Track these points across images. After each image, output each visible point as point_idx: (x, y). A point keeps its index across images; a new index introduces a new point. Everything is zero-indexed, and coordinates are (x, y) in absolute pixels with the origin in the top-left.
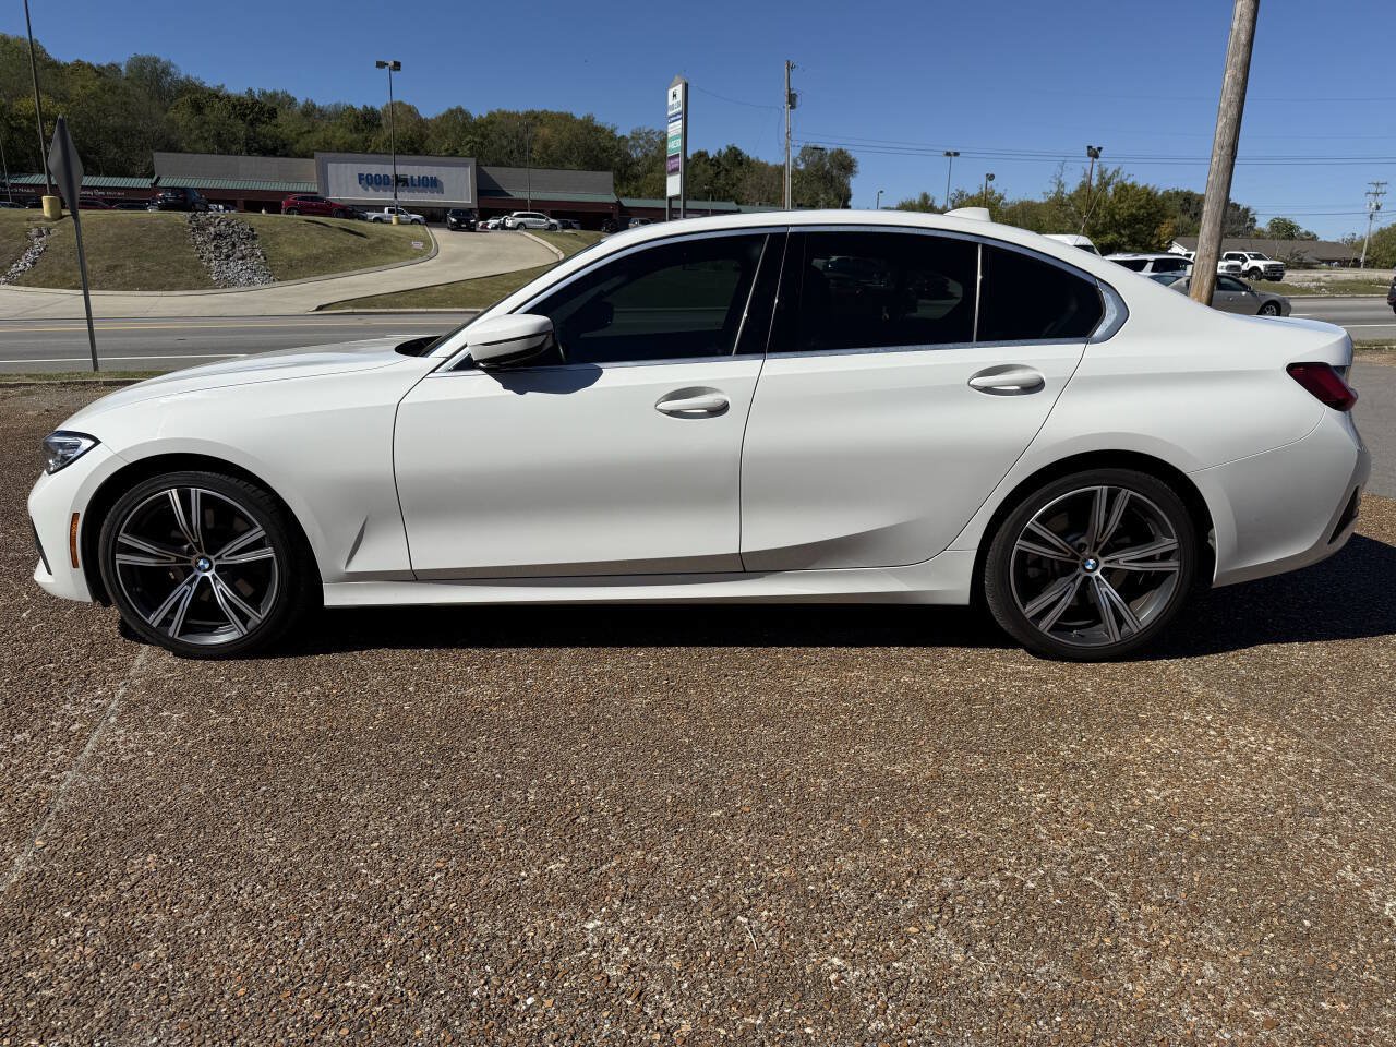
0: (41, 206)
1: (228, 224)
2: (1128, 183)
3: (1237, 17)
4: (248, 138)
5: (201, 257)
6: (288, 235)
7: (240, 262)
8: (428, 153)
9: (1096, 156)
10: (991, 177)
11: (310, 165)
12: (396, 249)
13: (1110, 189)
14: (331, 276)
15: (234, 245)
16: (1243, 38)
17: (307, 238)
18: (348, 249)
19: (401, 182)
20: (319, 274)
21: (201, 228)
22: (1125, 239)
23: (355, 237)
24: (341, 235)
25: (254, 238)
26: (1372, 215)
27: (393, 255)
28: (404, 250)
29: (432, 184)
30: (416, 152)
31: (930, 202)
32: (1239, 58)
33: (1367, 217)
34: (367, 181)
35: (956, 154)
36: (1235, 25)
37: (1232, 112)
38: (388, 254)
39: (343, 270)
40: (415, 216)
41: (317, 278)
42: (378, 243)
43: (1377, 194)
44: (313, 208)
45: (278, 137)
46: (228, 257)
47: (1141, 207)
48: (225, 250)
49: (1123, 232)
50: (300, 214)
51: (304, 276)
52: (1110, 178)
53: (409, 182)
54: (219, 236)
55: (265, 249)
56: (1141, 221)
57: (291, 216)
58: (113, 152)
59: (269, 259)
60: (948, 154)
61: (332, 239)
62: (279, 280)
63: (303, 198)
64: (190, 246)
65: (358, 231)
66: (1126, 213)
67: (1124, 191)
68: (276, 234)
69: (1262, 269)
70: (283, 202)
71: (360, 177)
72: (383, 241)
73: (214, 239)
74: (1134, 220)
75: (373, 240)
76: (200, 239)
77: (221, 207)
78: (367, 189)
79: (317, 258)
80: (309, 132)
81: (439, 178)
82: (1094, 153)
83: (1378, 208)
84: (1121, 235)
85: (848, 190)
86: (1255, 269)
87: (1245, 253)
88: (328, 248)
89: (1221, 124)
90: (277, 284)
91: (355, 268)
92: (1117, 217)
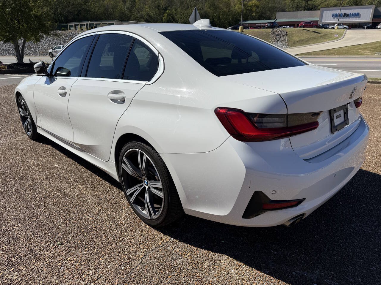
0: (239, 29)
1: (281, 31)
4: (305, 6)
5: (271, 41)
6: (296, 34)
7: (281, 42)
8: (361, 5)
11: (318, 12)
12: (329, 37)
14: (305, 46)
15: (281, 37)
17: (301, 35)
18: (313, 38)
19: (346, 15)
20: (302, 45)
21: (274, 33)
23: (316, 34)
24: (313, 33)
25: (287, 35)
27: (327, 39)
28: (331, 37)
29: (357, 15)
30: (357, 5)
34: (335, 16)
38: (325, 39)
39: (309, 44)
40: (345, 26)
41: (300, 46)
42: (323, 35)
44: (307, 25)
45: (314, 5)
46: (278, 41)
48: (278, 39)
50: (304, 27)
51: (297, 46)
53: (349, 15)
54: (278, 35)
55: (288, 38)
57: (301, 28)
58: (268, 13)
59: (289, 41)
61: (309, 35)
62: (289, 47)
63: (305, 23)
64: (269, 38)
65: (318, 32)
68: (293, 34)
70: (300, 24)
71: (333, 15)
72: (325, 35)
73: (276, 36)
75: (322, 34)
76: (272, 36)
77: (288, 27)
78: (334, 19)
79: (303, 41)
80: (324, 2)
81: (360, 13)
88: (307, 38)
90: (289, 48)
91: (313, 43)
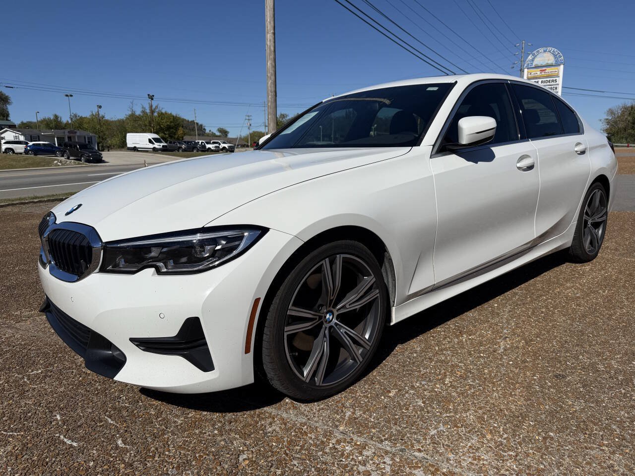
2: (163, 111)
3: (269, 40)
9: (152, 99)
10: (100, 107)
13: (156, 114)
16: (272, 48)
22: (167, 136)
26: (249, 128)
31: (59, 119)
32: (272, 57)
33: (247, 128)
35: (71, 96)
36: (268, 43)
37: (273, 78)
43: (249, 120)
47: (171, 122)
49: (165, 132)
52: (154, 109)
56: (173, 128)
60: (67, 96)
66: (165, 124)
67: (161, 115)
69: (227, 147)
74: (169, 128)
82: (151, 98)
83: (250, 125)
84: (166, 134)
85: (8, 112)
86: (224, 148)
87: (219, 141)
89: (269, 83)
92: (162, 126)
